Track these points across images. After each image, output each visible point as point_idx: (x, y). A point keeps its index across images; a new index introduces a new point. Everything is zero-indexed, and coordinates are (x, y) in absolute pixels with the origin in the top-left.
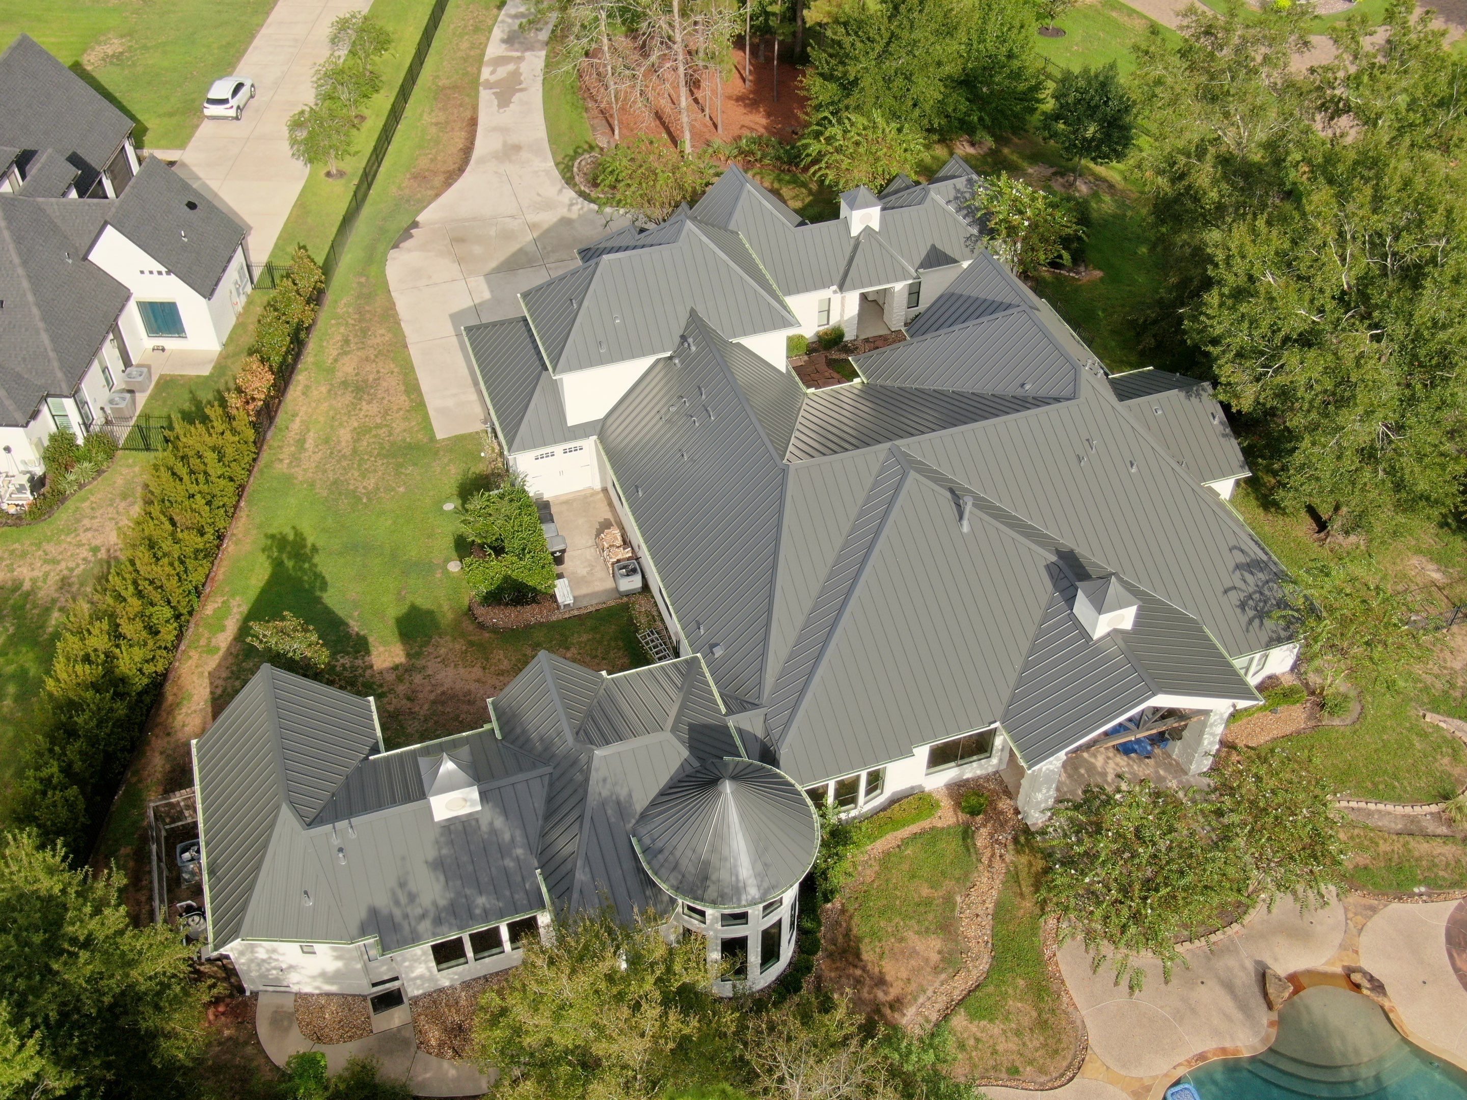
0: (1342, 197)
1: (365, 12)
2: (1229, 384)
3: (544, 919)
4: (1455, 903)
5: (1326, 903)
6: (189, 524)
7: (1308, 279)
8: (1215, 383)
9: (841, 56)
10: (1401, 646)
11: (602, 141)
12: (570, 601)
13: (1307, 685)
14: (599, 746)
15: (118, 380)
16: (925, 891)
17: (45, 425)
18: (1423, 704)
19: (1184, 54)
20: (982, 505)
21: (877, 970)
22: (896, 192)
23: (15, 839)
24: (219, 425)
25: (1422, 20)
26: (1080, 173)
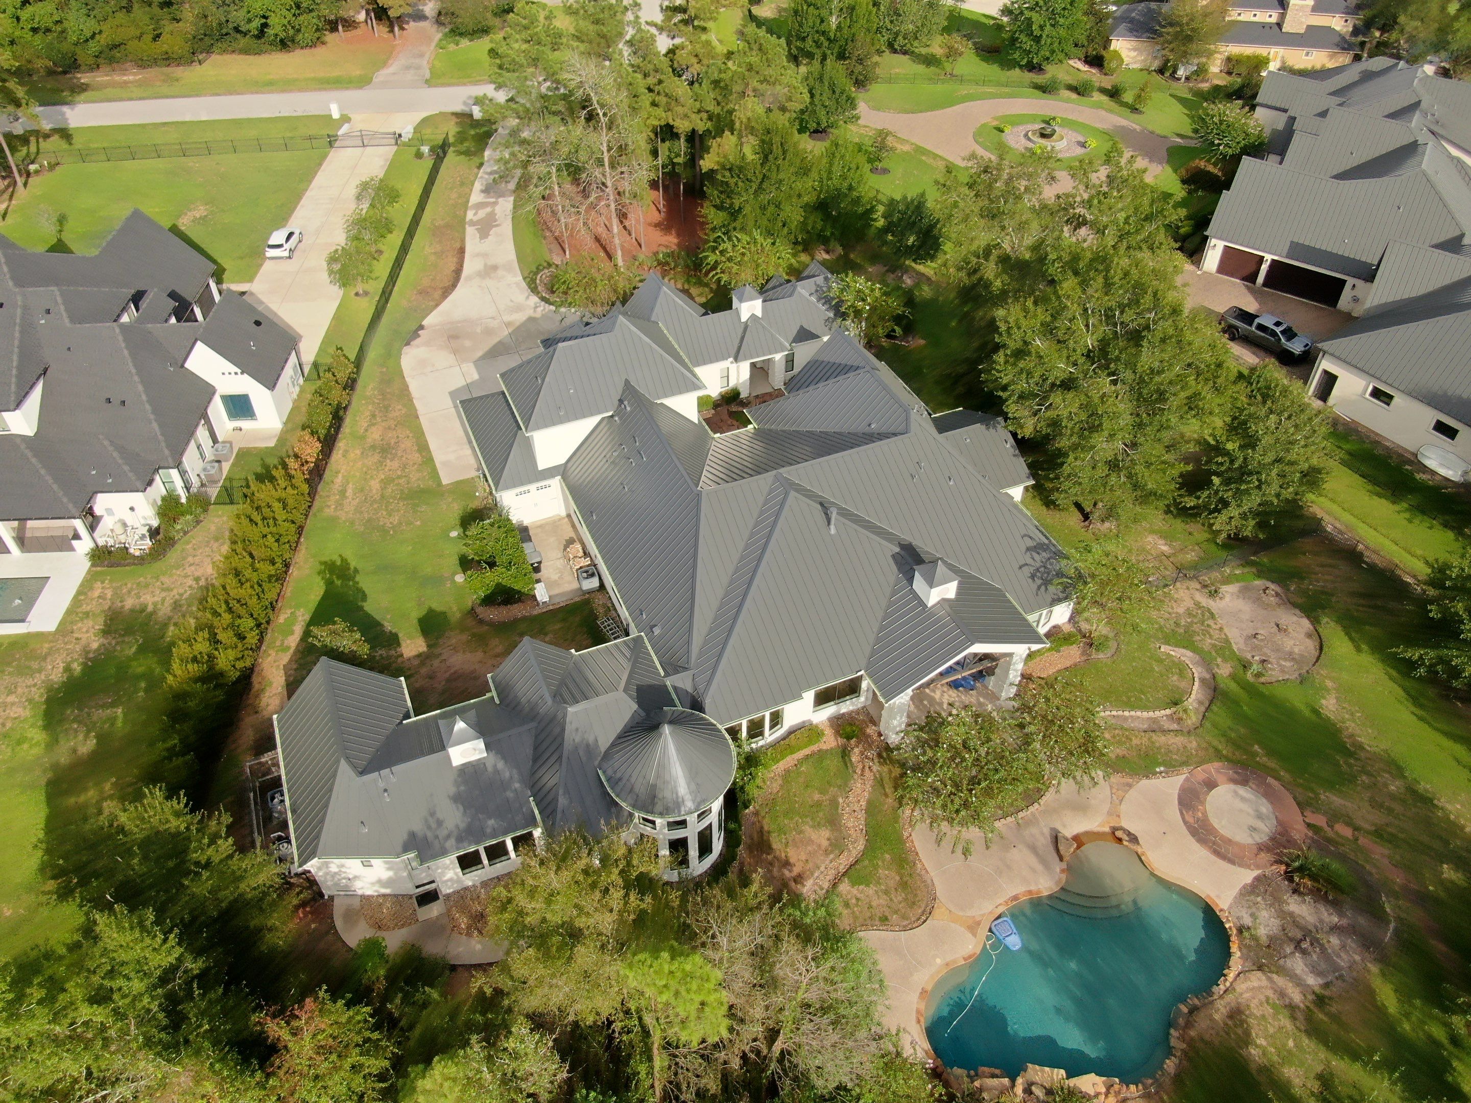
0: (1084, 284)
1: (381, 175)
2: (1015, 418)
3: (537, 833)
4: (1184, 776)
5: (1096, 783)
6: (263, 556)
7: (1065, 342)
8: (1006, 419)
9: (727, 191)
10: (1141, 600)
11: (557, 260)
12: (546, 599)
13: (1080, 631)
14: (571, 705)
15: (209, 453)
16: (817, 796)
17: (158, 489)
18: (1158, 639)
19: (971, 186)
20: (844, 513)
21: (783, 855)
22: (774, 288)
23: (151, 793)
24: (282, 483)
25: (1129, 162)
26: (906, 270)
